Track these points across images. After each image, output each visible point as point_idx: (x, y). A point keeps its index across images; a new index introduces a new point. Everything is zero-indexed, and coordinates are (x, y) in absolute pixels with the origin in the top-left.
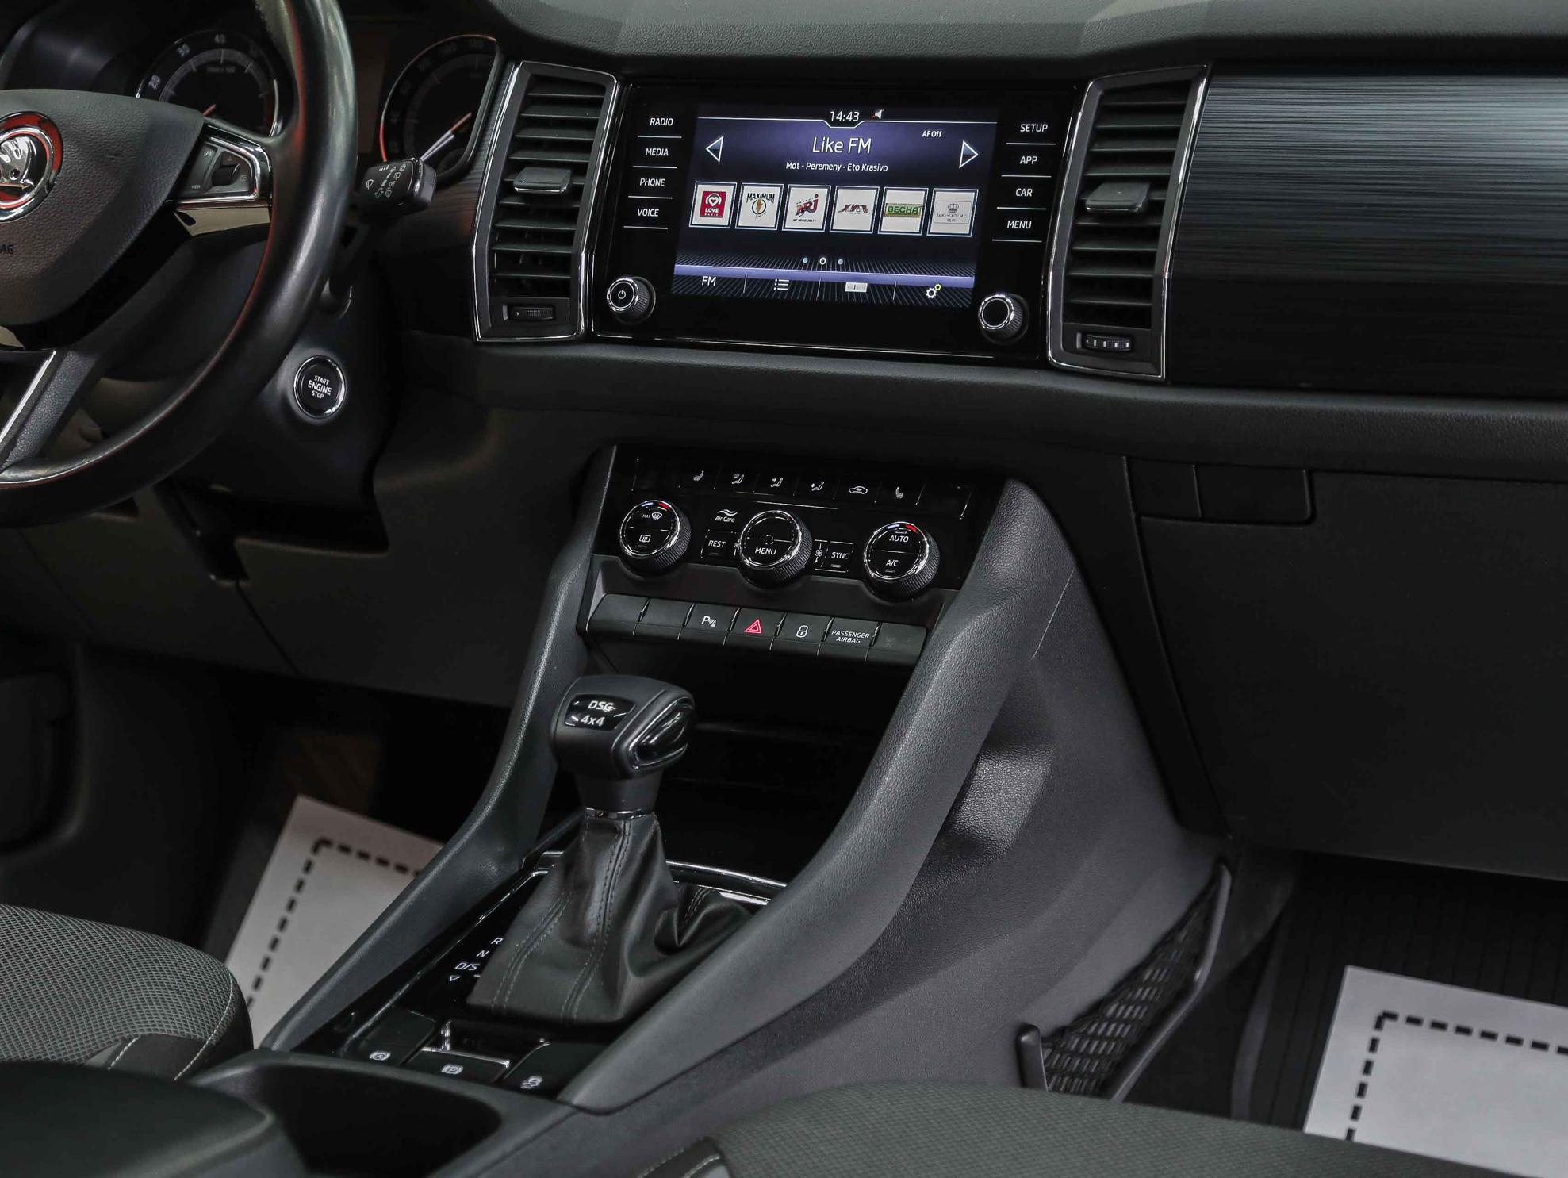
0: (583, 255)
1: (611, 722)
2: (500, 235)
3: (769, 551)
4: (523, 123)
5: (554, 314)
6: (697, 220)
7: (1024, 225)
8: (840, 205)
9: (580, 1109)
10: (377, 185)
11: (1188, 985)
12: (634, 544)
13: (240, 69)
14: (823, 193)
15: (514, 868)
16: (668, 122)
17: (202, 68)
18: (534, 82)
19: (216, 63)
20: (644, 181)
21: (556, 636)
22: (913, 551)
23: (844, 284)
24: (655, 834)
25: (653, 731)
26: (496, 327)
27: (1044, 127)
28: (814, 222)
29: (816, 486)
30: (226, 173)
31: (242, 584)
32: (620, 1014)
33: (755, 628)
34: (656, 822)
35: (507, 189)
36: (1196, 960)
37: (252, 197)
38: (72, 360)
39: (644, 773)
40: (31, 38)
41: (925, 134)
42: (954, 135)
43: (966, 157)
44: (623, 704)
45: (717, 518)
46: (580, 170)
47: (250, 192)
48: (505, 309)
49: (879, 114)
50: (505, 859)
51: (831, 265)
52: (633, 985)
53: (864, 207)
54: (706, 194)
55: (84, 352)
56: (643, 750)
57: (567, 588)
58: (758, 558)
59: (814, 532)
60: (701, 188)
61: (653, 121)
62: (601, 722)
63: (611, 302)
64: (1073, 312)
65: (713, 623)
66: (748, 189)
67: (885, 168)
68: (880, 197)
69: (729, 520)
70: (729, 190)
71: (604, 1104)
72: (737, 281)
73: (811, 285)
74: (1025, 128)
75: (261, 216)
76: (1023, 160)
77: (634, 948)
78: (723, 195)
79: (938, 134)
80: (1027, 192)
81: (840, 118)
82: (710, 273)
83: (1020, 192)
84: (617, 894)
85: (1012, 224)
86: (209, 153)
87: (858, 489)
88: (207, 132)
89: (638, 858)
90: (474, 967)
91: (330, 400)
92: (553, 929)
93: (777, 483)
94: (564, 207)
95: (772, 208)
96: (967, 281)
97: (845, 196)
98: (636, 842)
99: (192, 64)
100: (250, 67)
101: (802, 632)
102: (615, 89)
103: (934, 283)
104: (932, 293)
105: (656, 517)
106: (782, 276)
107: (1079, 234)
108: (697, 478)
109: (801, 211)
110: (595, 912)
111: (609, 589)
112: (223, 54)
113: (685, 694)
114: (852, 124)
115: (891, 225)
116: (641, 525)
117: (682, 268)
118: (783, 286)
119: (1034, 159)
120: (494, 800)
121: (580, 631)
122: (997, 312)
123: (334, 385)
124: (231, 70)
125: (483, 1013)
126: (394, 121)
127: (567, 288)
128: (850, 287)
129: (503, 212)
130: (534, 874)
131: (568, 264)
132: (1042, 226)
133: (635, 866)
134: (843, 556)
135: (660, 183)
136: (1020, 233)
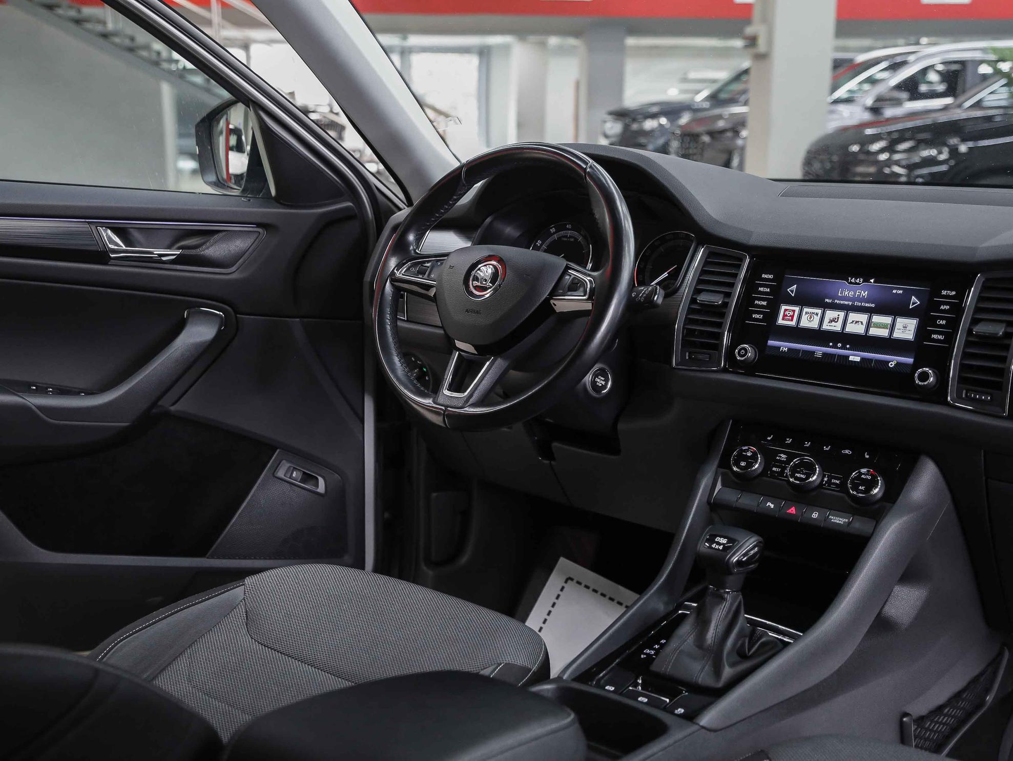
0: (726, 333)
1: (726, 549)
2: (688, 321)
3: (802, 476)
4: (703, 272)
5: (710, 359)
6: (780, 321)
7: (940, 337)
8: (850, 320)
9: (703, 727)
10: (637, 295)
11: (982, 703)
12: (739, 466)
13: (576, 239)
14: (842, 314)
15: (671, 608)
16: (771, 277)
17: (559, 238)
18: (709, 255)
19: (566, 237)
20: (757, 302)
21: (698, 504)
22: (872, 484)
23: (849, 357)
24: (740, 602)
25: (744, 555)
26: (682, 362)
27: (954, 293)
28: (837, 327)
29: (827, 448)
30: (575, 285)
31: (553, 463)
32: (720, 684)
33: (792, 510)
34: (741, 597)
35: (693, 301)
36: (987, 691)
37: (584, 297)
38: (499, 361)
39: (739, 573)
40: (491, 223)
41: (894, 291)
42: (908, 294)
43: (914, 304)
44: (730, 540)
45: (777, 458)
46: (728, 295)
47: (584, 296)
48: (687, 354)
49: (872, 281)
50: (666, 604)
51: (844, 347)
52: (728, 672)
53: (862, 322)
54: (786, 310)
55: (505, 359)
56: (739, 563)
57: (705, 482)
58: (796, 479)
59: (823, 469)
60: (783, 307)
61: (763, 276)
62: (721, 547)
63: (737, 355)
64: (962, 380)
65: (772, 506)
66: (806, 310)
67: (873, 305)
68: (870, 319)
69: (783, 459)
70: (797, 309)
71: (714, 726)
72: (797, 351)
73: (832, 356)
74: (944, 293)
75: (588, 306)
76: (942, 307)
77: (729, 654)
78: (794, 311)
79: (901, 292)
80: (943, 322)
81: (853, 280)
82: (784, 346)
83: (939, 322)
84: (721, 629)
85: (935, 336)
86: (567, 277)
87: (847, 452)
88: (567, 268)
89: (732, 612)
90: (653, 652)
91: (604, 387)
92: (691, 640)
93: (807, 444)
94: (719, 311)
95: (817, 319)
96: (910, 360)
97: (853, 316)
98: (731, 605)
99: (555, 237)
100: (580, 239)
101: (815, 515)
102: (748, 260)
103: (893, 360)
104: (892, 365)
105: (749, 454)
106: (819, 350)
107: (968, 344)
108: (769, 438)
109: (831, 321)
110: (711, 634)
111: (723, 485)
112: (569, 233)
113: (761, 539)
114: (859, 284)
115: (873, 332)
116: (741, 457)
117: (771, 343)
118: (819, 355)
119: (947, 307)
120: (665, 576)
121: (709, 503)
122: (924, 377)
123: (606, 381)
124: (572, 240)
125: (658, 675)
126: (642, 266)
127: (717, 347)
128: (851, 358)
129: (690, 311)
130: (680, 612)
131: (719, 336)
132: (950, 339)
133: (730, 616)
134: (838, 482)
135: (765, 303)
136: (938, 341)
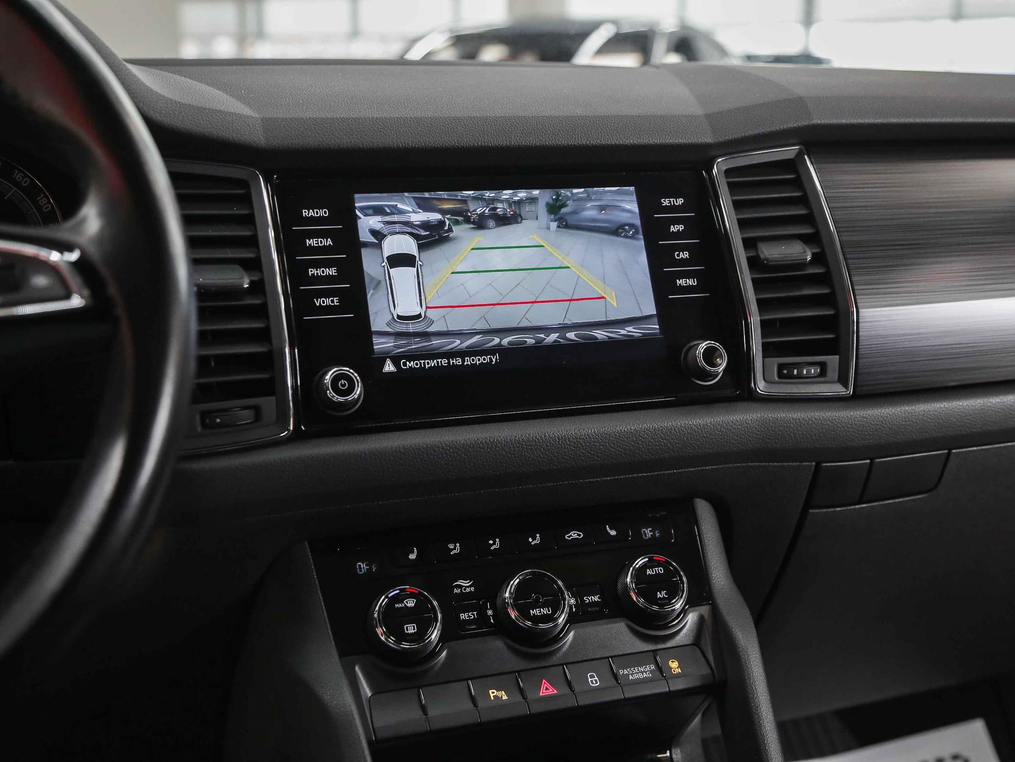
3: (545, 611)
5: (256, 417)
7: (691, 282)
16: (323, 213)
20: (312, 272)
27: (680, 201)
29: (534, 539)
45: (456, 591)
46: (253, 265)
61: (305, 213)
63: (330, 394)
69: (468, 590)
74: (666, 202)
76: (673, 229)
80: (685, 255)
83: (678, 255)
85: (681, 282)
87: (574, 535)
94: (255, 303)
102: (262, 183)
107: (759, 284)
119: (681, 228)
122: (713, 356)
131: (272, 361)
134: (596, 599)
135: (332, 271)
136: (689, 289)
